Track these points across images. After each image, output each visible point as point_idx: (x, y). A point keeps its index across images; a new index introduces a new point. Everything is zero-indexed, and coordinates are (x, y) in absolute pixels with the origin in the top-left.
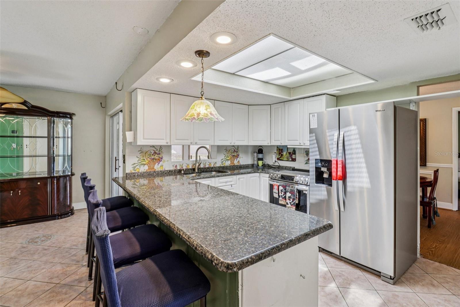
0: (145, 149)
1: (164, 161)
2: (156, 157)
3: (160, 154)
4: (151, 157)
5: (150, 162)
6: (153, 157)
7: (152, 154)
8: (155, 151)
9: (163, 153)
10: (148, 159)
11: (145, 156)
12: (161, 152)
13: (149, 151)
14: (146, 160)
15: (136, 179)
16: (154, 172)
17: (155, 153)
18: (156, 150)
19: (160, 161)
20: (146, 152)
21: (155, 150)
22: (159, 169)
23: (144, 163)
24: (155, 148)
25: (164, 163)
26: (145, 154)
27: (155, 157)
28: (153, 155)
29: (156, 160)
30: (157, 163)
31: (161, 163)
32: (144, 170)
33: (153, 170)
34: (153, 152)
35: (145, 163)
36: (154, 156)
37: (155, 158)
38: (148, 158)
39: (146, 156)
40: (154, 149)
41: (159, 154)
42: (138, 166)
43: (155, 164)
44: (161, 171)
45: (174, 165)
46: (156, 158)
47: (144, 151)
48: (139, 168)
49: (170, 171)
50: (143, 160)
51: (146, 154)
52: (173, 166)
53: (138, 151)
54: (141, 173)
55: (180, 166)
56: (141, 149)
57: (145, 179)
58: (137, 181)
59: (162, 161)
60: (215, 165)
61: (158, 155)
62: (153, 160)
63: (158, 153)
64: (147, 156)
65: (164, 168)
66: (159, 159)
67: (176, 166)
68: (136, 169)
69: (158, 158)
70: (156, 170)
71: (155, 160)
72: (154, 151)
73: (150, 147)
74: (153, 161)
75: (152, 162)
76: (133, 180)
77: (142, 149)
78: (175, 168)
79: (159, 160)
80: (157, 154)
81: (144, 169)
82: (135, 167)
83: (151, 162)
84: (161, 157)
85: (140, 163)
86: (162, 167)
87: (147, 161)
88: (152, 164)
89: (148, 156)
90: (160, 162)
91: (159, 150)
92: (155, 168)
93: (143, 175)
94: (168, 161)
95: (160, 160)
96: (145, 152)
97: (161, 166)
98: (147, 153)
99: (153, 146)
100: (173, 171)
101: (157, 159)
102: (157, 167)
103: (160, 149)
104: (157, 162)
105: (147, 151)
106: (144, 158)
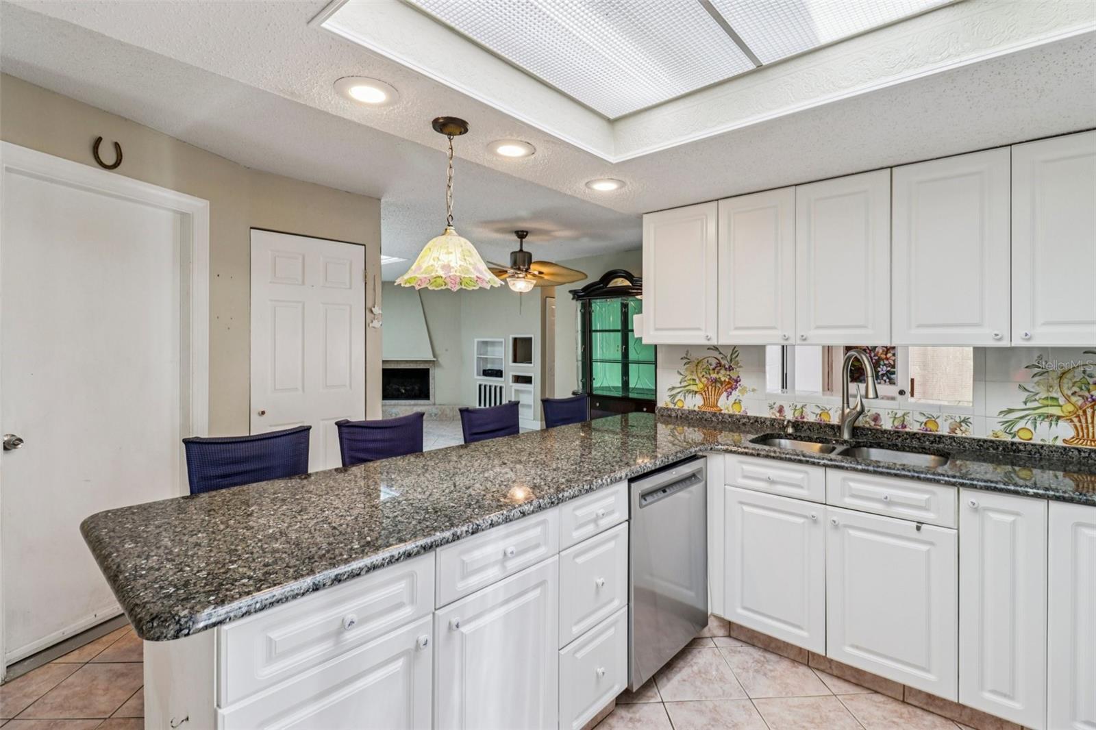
0: (695, 356)
1: (744, 390)
2: (723, 376)
3: (733, 369)
4: (710, 374)
5: (708, 388)
6: (714, 376)
7: (711, 367)
8: (720, 359)
9: (740, 367)
10: (703, 380)
11: (697, 372)
12: (734, 364)
13: (706, 360)
14: (697, 381)
15: (678, 425)
16: (713, 416)
17: (720, 366)
18: (722, 358)
19: (731, 388)
20: (698, 363)
21: (719, 357)
22: (730, 409)
23: (694, 388)
24: (720, 353)
25: (743, 394)
26: (697, 366)
27: (720, 375)
28: (714, 369)
29: (722, 383)
30: (725, 394)
31: (735, 394)
32: (695, 405)
33: (714, 410)
34: (714, 362)
35: (696, 390)
36: (718, 373)
37: (720, 378)
38: (703, 376)
39: (699, 371)
40: (716, 354)
41: (730, 369)
42: (680, 395)
43: (720, 395)
44: (731, 416)
45: (774, 404)
46: (723, 379)
47: (694, 359)
48: (682, 398)
49: (756, 421)
50: (691, 382)
51: (699, 368)
52: (771, 407)
53: (682, 359)
54: (683, 412)
55: (795, 410)
56: (687, 354)
57: (696, 429)
58: (679, 429)
59: (739, 388)
60: (958, 431)
61: (728, 373)
62: (714, 385)
63: (727, 366)
64: (701, 373)
65: (743, 409)
66: (729, 383)
67: (781, 410)
68: (676, 401)
69: (727, 380)
70: (721, 410)
71: (719, 385)
72: (718, 359)
73: (708, 349)
74: (716, 387)
75: (713, 388)
76: (671, 426)
77: (689, 355)
78: (778, 415)
79: (729, 386)
80: (726, 369)
81: (693, 403)
82: (673, 397)
83: (710, 388)
84: (735, 378)
85: (685, 387)
86: (736, 406)
87: (701, 386)
88: (713, 393)
89: (704, 373)
90: (733, 392)
91: (729, 358)
92: (719, 405)
93: (688, 417)
94: (754, 390)
95: (733, 384)
96: (696, 362)
97: (735, 403)
98: (700, 365)
99: (714, 346)
100: (768, 423)
101: (725, 381)
102: (725, 404)
103: (732, 355)
104: (726, 391)
105: (701, 360)
106: (694, 377)
